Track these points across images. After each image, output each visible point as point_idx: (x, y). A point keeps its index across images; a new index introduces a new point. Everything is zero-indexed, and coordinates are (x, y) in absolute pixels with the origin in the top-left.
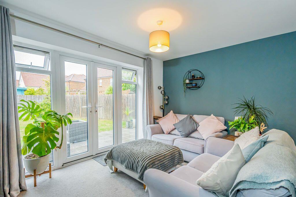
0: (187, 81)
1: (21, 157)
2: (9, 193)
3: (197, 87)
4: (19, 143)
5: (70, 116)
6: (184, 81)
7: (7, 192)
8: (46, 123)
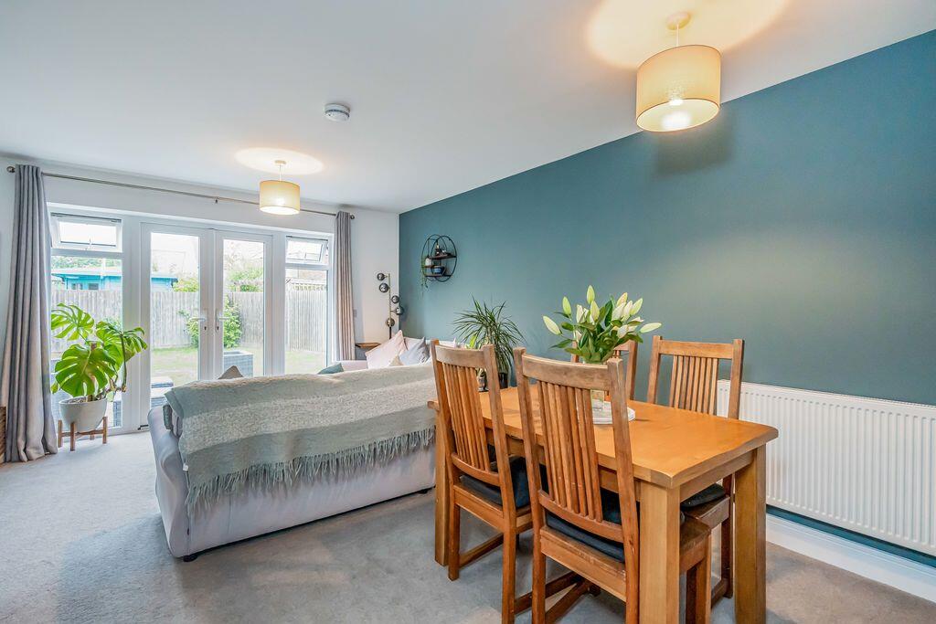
0: (428, 262)
1: (48, 396)
2: (25, 450)
3: (445, 273)
4: (45, 373)
5: (140, 332)
6: (423, 262)
7: (22, 448)
8: (103, 345)
